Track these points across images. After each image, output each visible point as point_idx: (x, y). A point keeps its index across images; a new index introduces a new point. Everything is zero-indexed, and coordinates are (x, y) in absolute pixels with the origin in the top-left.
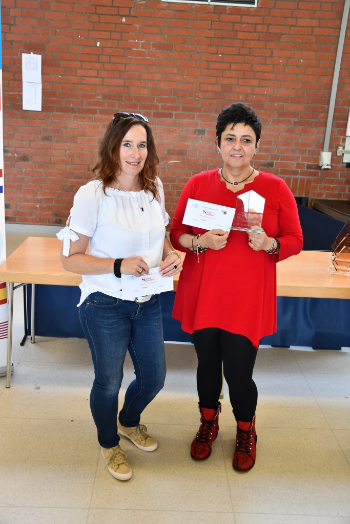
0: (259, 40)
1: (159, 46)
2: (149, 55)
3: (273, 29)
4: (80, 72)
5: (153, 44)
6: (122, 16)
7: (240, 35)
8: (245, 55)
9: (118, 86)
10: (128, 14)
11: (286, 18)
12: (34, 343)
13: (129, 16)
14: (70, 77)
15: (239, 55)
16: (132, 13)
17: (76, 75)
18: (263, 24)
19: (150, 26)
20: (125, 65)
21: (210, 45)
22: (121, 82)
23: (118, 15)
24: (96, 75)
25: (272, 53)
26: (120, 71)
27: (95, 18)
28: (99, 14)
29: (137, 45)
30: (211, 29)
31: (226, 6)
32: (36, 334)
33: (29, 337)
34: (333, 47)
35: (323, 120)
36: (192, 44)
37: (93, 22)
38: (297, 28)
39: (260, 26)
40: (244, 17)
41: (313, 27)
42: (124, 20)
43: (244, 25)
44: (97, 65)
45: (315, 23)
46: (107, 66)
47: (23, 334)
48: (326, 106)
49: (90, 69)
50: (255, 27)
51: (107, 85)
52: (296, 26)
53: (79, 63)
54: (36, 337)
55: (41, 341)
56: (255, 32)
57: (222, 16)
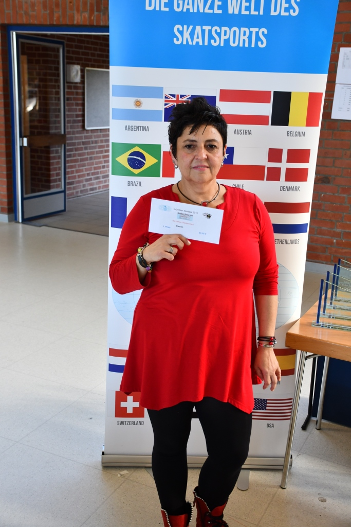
12: (319, 429)
32: (324, 416)
33: (314, 419)
47: (306, 414)
54: (323, 421)
55: (329, 429)
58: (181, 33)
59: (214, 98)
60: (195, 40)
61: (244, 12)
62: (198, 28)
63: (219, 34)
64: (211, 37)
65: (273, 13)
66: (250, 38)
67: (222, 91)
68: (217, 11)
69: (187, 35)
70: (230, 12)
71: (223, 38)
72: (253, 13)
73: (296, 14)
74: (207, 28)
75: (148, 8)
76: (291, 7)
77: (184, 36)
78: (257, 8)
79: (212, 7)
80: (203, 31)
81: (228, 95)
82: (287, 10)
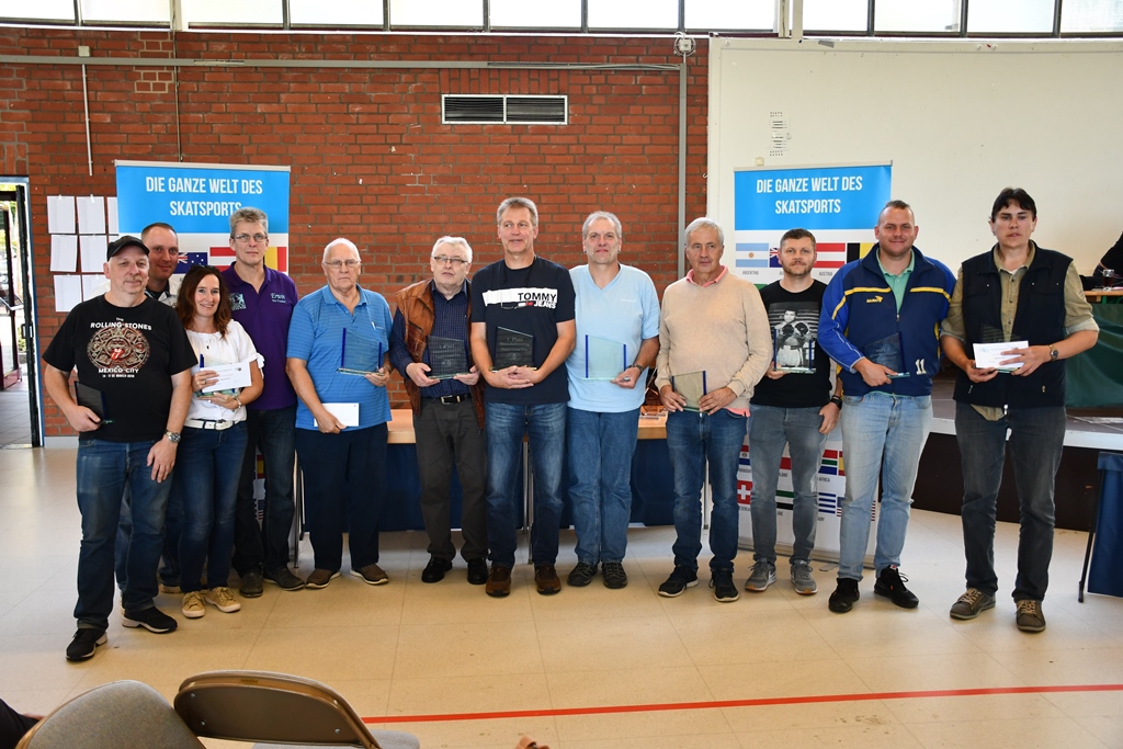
0: (574, 164)
1: (443, 179)
2: (429, 191)
3: (591, 150)
4: (336, 219)
5: (434, 177)
6: (391, 145)
7: (549, 159)
8: (558, 184)
9: (390, 234)
10: (399, 141)
11: (607, 135)
13: (401, 144)
14: (324, 226)
15: (550, 184)
16: (404, 141)
17: (331, 223)
18: (578, 143)
19: (428, 155)
20: (399, 205)
21: (511, 174)
22: (394, 228)
23: (386, 144)
24: (358, 221)
25: (594, 179)
26: (391, 214)
27: (355, 149)
28: (360, 145)
29: (412, 180)
30: (510, 153)
31: (527, 125)
34: (673, 167)
35: (672, 262)
36: (487, 174)
37: (353, 155)
38: (622, 147)
39: (574, 147)
40: (552, 137)
41: (644, 145)
42: (393, 149)
43: (554, 147)
44: (360, 209)
45: (646, 139)
46: (374, 209)
48: (674, 243)
49: (351, 214)
50: (568, 149)
51: (375, 234)
52: (621, 144)
53: (335, 208)
56: (568, 154)
57: (523, 137)
58: (176, 207)
59: (206, 254)
60: (187, 212)
61: (222, 191)
62: (189, 203)
63: (205, 207)
64: (199, 209)
65: (243, 192)
66: (229, 209)
67: (212, 249)
68: (202, 191)
69: (180, 208)
70: (212, 191)
71: (209, 209)
72: (229, 192)
73: (260, 192)
74: (196, 203)
75: (148, 190)
76: (256, 188)
77: (178, 209)
78: (232, 189)
79: (198, 188)
80: (193, 205)
81: (216, 251)
82: (253, 190)
